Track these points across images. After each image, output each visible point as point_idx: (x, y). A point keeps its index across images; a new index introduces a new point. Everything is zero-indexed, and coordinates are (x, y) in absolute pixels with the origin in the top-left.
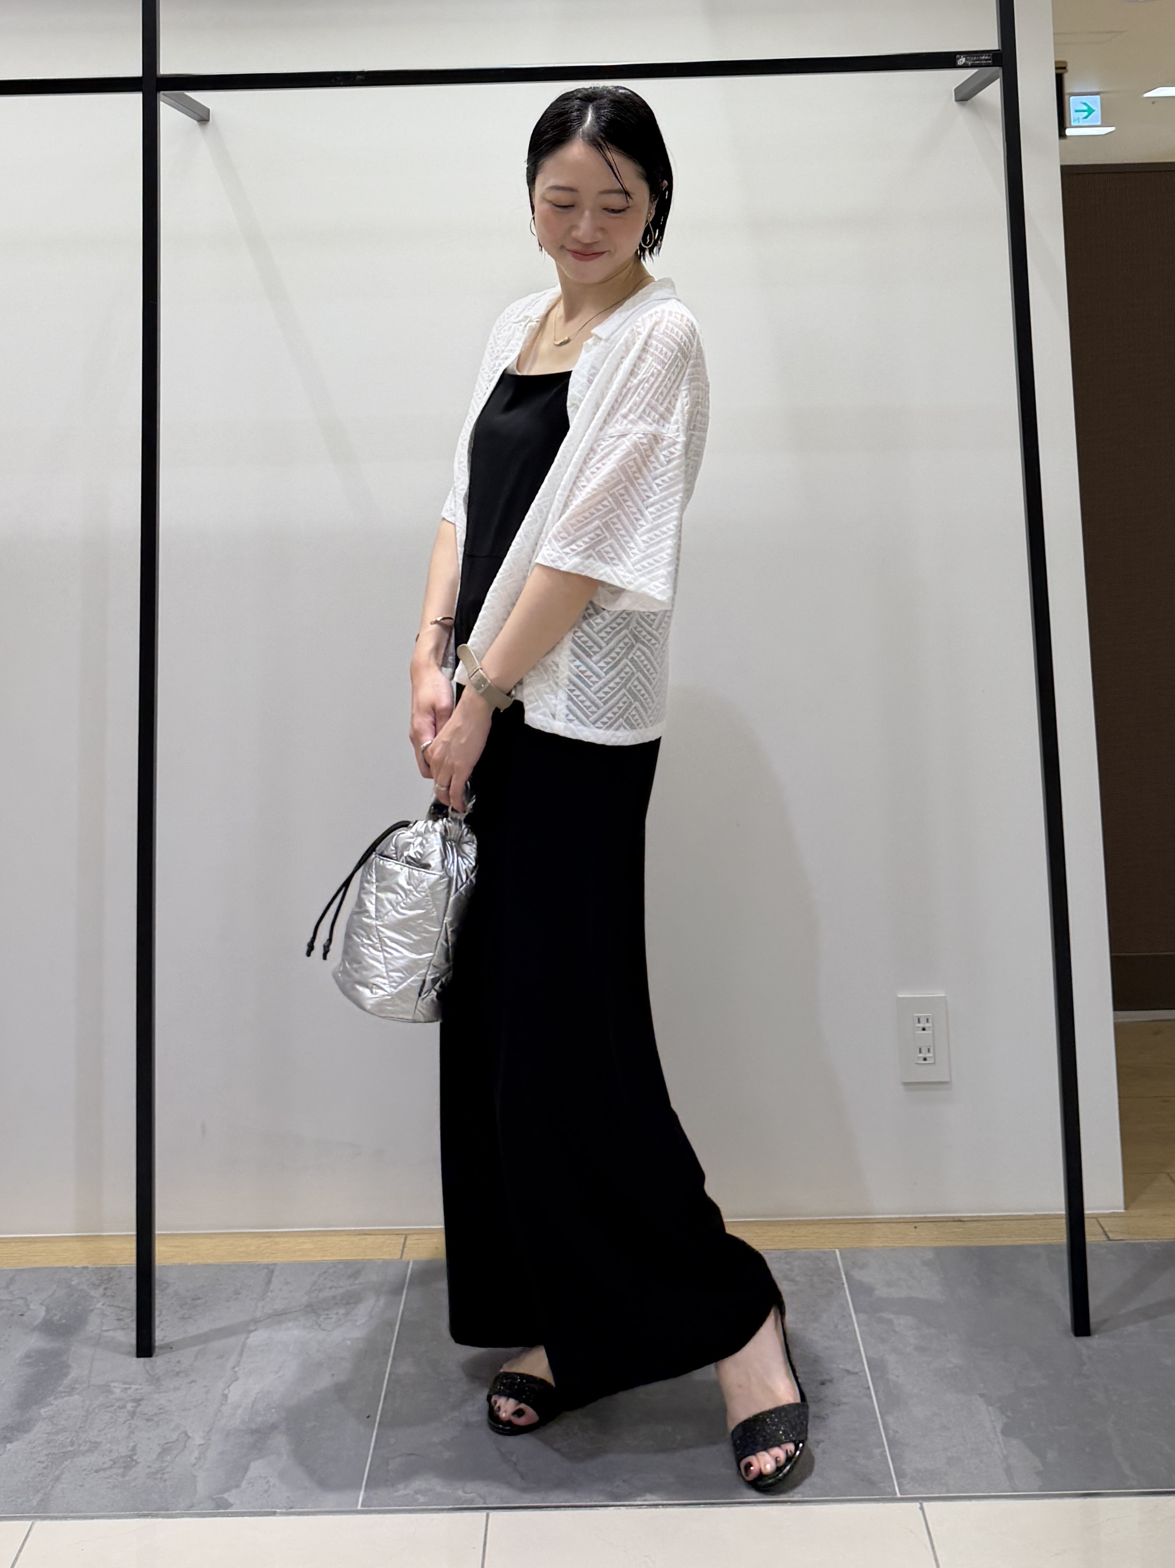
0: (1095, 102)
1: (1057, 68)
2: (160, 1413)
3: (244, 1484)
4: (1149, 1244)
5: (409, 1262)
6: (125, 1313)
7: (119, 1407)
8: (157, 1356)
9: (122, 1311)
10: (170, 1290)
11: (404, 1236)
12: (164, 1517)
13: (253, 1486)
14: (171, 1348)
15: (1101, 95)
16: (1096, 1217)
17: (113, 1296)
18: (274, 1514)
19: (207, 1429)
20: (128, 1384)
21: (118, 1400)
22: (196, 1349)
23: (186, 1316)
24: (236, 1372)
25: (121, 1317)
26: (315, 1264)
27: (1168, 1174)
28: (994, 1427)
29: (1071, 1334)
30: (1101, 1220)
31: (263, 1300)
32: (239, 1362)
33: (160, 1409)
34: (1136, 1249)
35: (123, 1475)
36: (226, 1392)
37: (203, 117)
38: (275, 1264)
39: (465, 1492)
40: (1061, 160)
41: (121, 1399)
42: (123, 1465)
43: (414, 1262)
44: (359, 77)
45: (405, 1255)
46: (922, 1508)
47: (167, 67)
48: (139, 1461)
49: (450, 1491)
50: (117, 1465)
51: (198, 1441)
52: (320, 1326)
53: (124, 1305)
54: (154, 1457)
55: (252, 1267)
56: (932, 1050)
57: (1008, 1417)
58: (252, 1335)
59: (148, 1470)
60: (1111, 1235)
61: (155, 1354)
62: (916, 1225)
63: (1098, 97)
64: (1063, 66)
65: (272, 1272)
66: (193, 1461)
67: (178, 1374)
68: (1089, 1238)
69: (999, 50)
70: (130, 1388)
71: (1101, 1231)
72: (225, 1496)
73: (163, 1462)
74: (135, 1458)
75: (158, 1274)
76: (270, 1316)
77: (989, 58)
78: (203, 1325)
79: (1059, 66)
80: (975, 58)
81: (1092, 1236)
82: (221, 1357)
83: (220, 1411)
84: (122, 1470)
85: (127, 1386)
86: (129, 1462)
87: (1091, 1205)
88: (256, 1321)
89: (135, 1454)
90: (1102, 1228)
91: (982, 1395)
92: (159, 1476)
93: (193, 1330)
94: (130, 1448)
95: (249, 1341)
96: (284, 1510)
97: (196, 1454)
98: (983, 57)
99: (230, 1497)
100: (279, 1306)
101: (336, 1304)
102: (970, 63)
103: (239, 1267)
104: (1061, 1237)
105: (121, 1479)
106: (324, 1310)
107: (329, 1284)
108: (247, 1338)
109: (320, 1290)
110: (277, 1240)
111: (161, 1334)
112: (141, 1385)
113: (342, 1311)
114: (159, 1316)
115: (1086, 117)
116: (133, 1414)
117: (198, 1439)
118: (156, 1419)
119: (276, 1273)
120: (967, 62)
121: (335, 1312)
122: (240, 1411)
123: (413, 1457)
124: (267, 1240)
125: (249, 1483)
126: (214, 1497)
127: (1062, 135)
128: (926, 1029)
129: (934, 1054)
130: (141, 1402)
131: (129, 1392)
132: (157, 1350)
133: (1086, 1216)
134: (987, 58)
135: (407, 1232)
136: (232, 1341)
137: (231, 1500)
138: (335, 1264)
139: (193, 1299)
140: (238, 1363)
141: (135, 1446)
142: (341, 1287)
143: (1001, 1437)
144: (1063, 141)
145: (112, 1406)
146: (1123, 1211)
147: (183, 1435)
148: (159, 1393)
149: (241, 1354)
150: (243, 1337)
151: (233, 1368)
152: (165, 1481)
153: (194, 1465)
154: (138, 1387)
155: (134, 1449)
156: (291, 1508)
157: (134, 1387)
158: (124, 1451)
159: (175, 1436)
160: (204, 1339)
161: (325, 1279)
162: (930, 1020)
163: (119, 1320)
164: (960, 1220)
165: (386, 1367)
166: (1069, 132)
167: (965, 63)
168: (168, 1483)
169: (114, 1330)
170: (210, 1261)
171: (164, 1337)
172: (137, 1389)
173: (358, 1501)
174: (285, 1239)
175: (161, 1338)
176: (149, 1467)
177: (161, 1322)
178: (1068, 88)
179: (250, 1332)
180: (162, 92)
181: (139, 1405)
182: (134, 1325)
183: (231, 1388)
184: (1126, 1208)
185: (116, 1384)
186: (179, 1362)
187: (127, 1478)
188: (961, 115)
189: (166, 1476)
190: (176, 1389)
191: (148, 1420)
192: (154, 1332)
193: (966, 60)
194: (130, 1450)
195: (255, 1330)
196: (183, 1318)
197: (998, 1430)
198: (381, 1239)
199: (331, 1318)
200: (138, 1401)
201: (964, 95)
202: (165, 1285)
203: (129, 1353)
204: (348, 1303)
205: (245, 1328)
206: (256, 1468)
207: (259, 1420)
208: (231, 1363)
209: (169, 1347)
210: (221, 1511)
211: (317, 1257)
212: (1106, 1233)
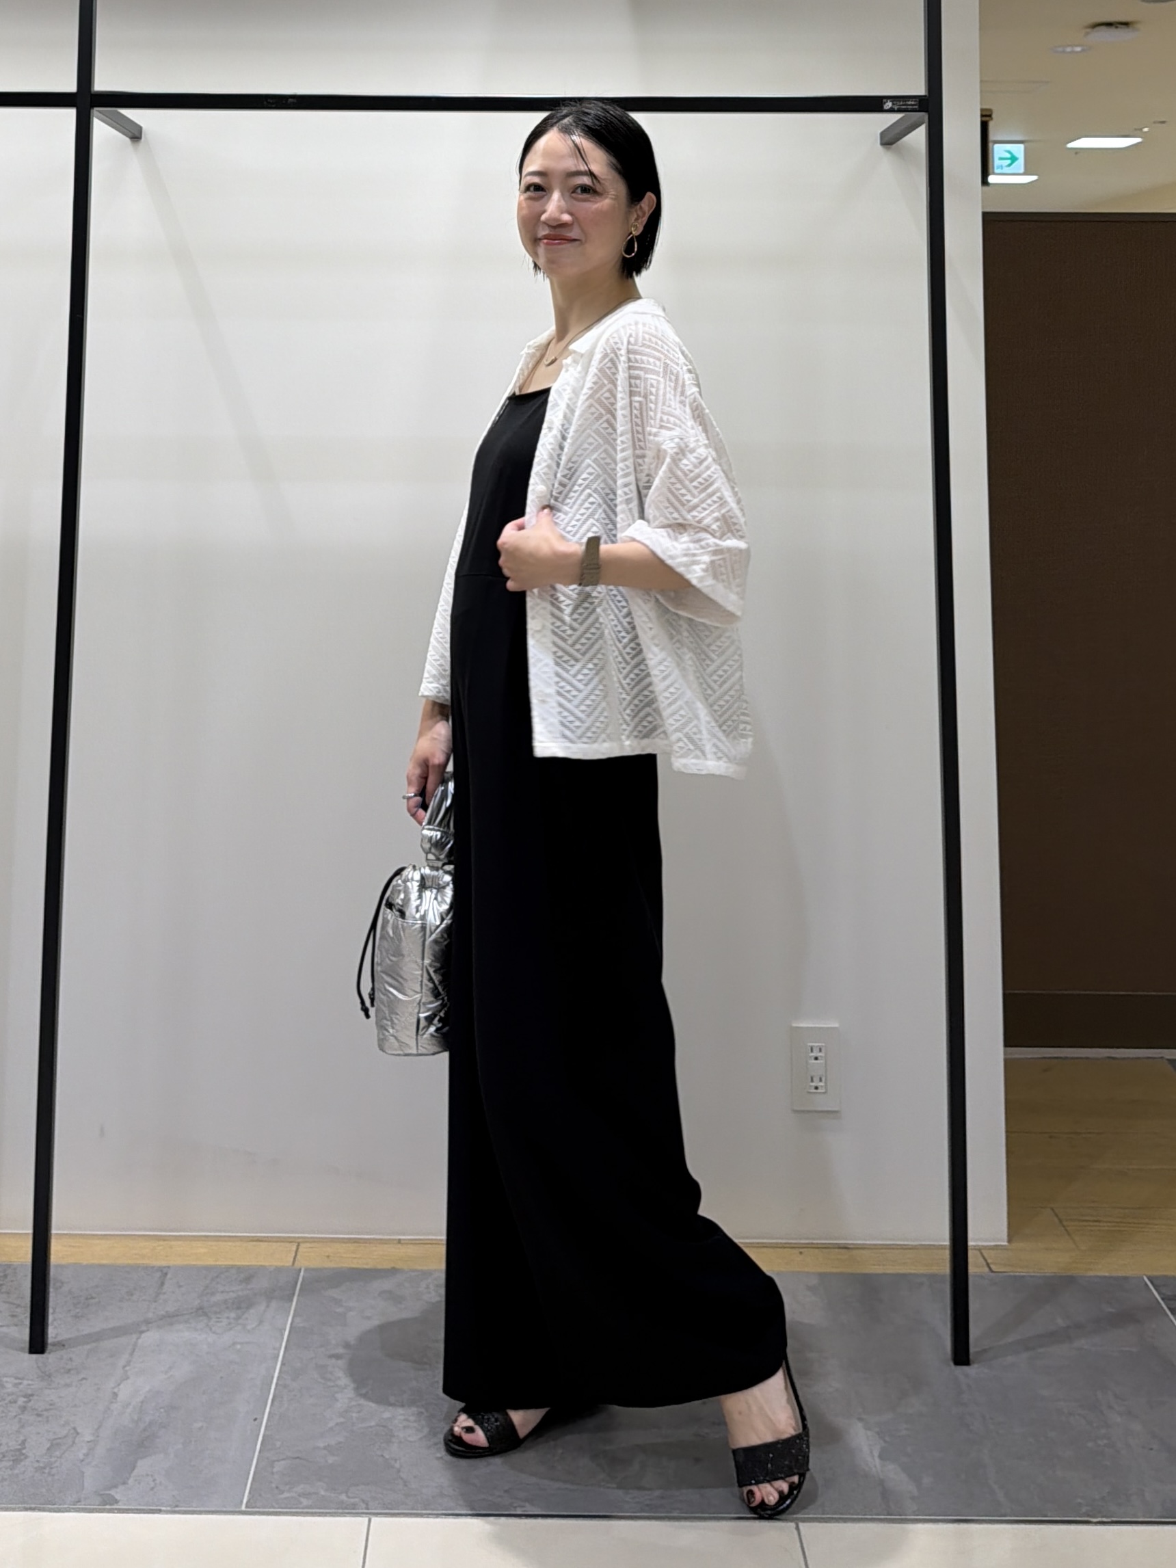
0: (1018, 150)
1: (982, 116)
2: (50, 1409)
3: (131, 1481)
4: (1031, 1277)
5: (300, 1270)
6: (19, 1310)
7: (10, 1402)
8: (49, 1353)
9: (17, 1308)
10: (65, 1289)
11: (296, 1244)
12: (50, 1510)
13: (139, 1483)
14: (64, 1345)
15: (1026, 144)
16: (979, 1249)
17: (8, 1293)
18: (159, 1511)
19: (96, 1427)
20: (19, 1379)
21: (9, 1395)
22: (88, 1347)
23: (80, 1315)
24: (126, 1371)
25: (15, 1314)
26: (208, 1268)
27: (1052, 1209)
28: (871, 1452)
29: (951, 1363)
30: (983, 1251)
31: (155, 1302)
32: (130, 1361)
33: (51, 1405)
34: (1018, 1282)
35: (12, 1468)
36: (116, 1390)
37: (135, 134)
38: (169, 1267)
39: (348, 1497)
40: (983, 207)
41: (13, 1394)
42: (12, 1458)
43: (306, 1270)
44: (290, 100)
45: (296, 1263)
46: (797, 1528)
47: (102, 83)
48: (28, 1455)
49: (333, 1495)
50: (6, 1459)
51: (88, 1438)
52: (211, 1329)
53: (17, 1302)
54: (44, 1452)
55: (145, 1268)
56: (823, 1079)
57: (885, 1441)
58: (143, 1335)
59: (36, 1465)
60: (992, 1266)
61: (48, 1351)
62: (801, 1250)
63: (1022, 146)
64: (988, 113)
65: (166, 1274)
66: (81, 1457)
67: (69, 1371)
68: (972, 1270)
69: (925, 96)
70: (20, 1384)
71: (985, 1263)
72: (112, 1492)
73: (51, 1457)
74: (24, 1451)
75: (53, 1272)
76: (162, 1318)
77: (915, 103)
78: (95, 1324)
79: (984, 113)
80: (901, 103)
81: (975, 1267)
82: (112, 1356)
83: (109, 1409)
84: (11, 1463)
85: (18, 1381)
86: (19, 1456)
87: (975, 1238)
88: (148, 1322)
89: (25, 1448)
90: (986, 1260)
91: (861, 1420)
92: (47, 1470)
93: (86, 1328)
94: (20, 1442)
95: (140, 1341)
96: (169, 1508)
97: (85, 1451)
98: (910, 103)
99: (117, 1494)
100: (171, 1308)
101: (227, 1308)
102: (896, 108)
103: (135, 1268)
104: (944, 1267)
105: (10, 1472)
106: (216, 1313)
107: (222, 1289)
108: (138, 1338)
109: (213, 1294)
110: (173, 1243)
111: (53, 1333)
112: (32, 1380)
113: (233, 1315)
114: (52, 1314)
115: (1010, 165)
116: (24, 1409)
117: (86, 1436)
118: (45, 1414)
119: (169, 1276)
120: (894, 107)
121: (226, 1315)
122: (129, 1410)
123: (298, 1460)
124: (161, 1243)
125: (136, 1480)
126: (101, 1493)
127: (985, 182)
128: (819, 1058)
129: (826, 1083)
130: (31, 1398)
131: (21, 1387)
132: (49, 1348)
133: (969, 1248)
134: (913, 103)
135: (299, 1240)
136: (123, 1340)
137: (118, 1497)
138: (228, 1268)
139: (87, 1299)
140: (128, 1363)
141: (25, 1440)
142: (233, 1292)
143: (877, 1461)
144: (986, 188)
145: (4, 1400)
146: (1006, 1243)
147: (72, 1431)
148: (50, 1389)
149: (132, 1354)
150: (134, 1336)
151: (124, 1367)
152: (53, 1475)
153: (82, 1461)
154: (30, 1382)
155: (24, 1442)
156: (177, 1506)
157: (25, 1382)
158: (14, 1445)
159: (64, 1432)
160: (97, 1337)
161: (218, 1283)
162: (823, 1050)
163: (13, 1316)
164: (846, 1247)
165: (274, 1372)
166: (992, 179)
167: (891, 108)
168: (56, 1477)
169: (8, 1326)
170: (104, 1262)
171: (57, 1334)
172: (29, 1385)
173: (242, 1502)
174: (180, 1243)
175: (54, 1336)
176: (38, 1461)
177: (55, 1320)
178: (992, 136)
179: (142, 1332)
180: (96, 109)
181: (30, 1401)
182: (28, 1322)
183: (122, 1386)
184: (1010, 1241)
185: (8, 1379)
186: (71, 1359)
187: (16, 1471)
188: (885, 160)
190: (67, 1385)
191: (38, 1415)
192: (47, 1328)
193: (893, 104)
194: (20, 1445)
195: (148, 1330)
196: (76, 1317)
197: (876, 1454)
198: (275, 1245)
199: (221, 1322)
200: (29, 1397)
201: (890, 140)
202: (58, 1284)
203: (22, 1350)
204: (239, 1308)
205: (136, 1329)
206: (143, 1466)
207: (147, 1419)
208: (122, 1362)
209: (61, 1345)
210: (108, 1507)
211: (210, 1262)
212: (988, 1265)
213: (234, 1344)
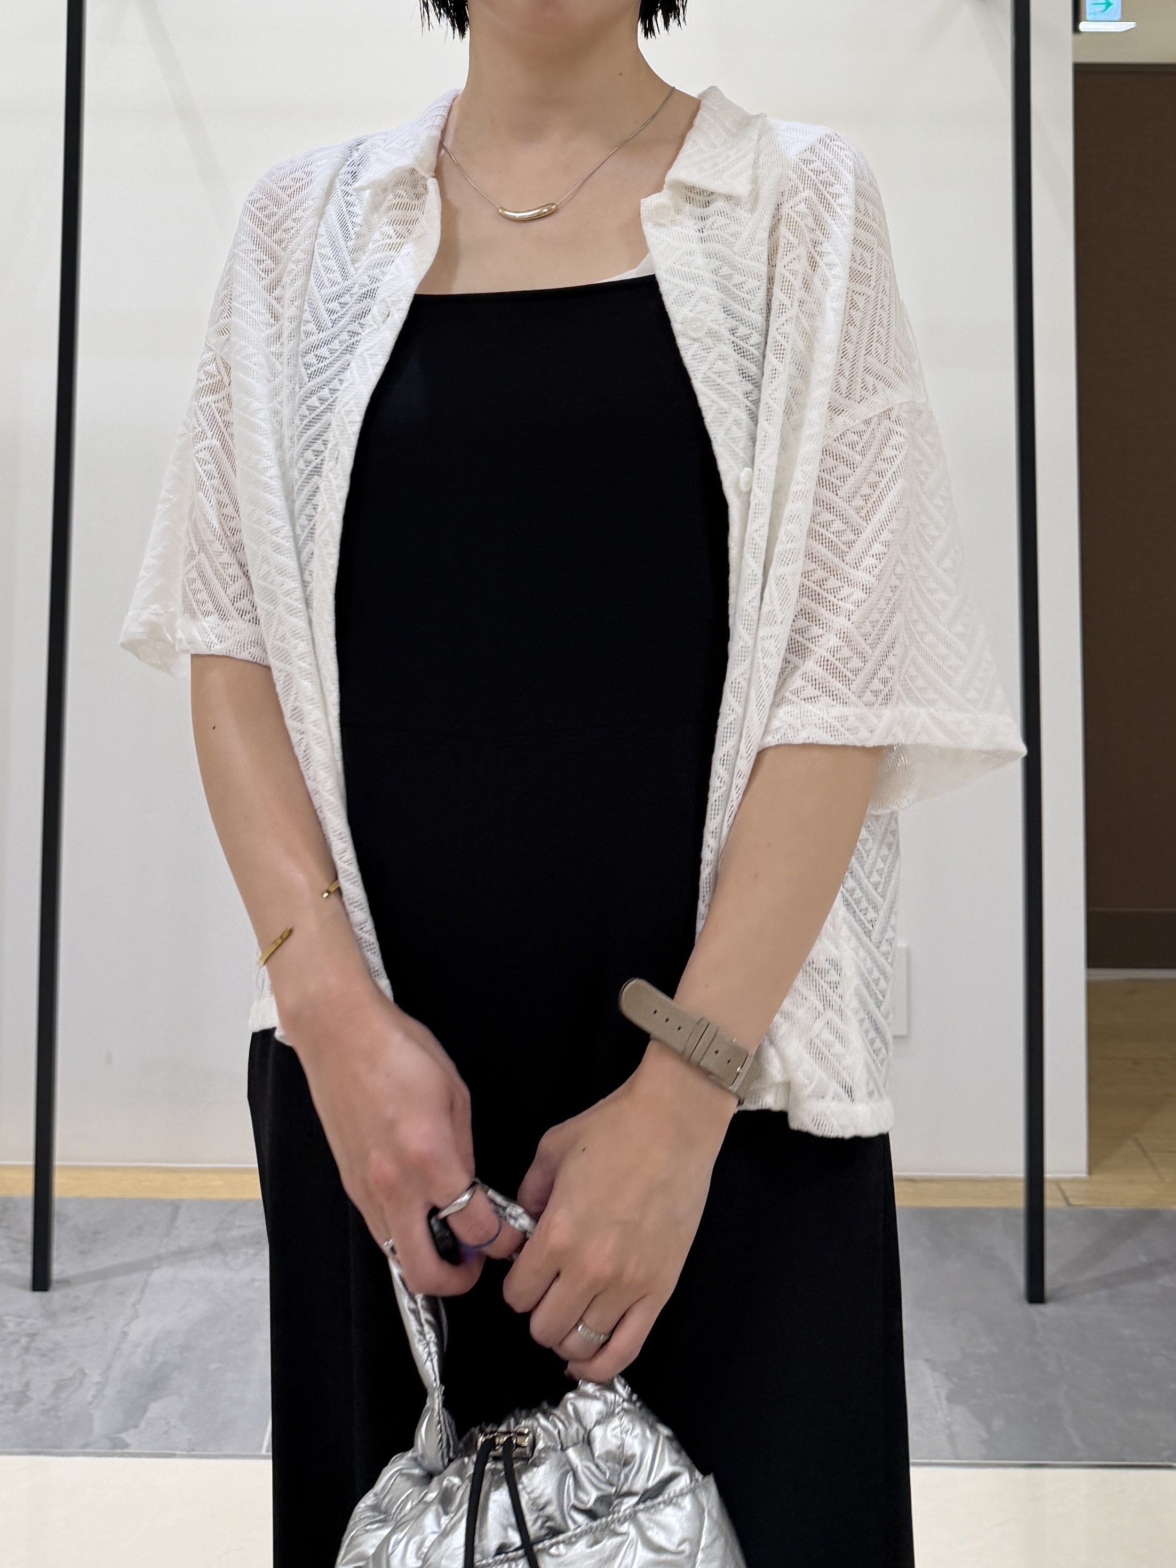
2: (56, 1349)
3: (143, 1425)
4: (1112, 1211)
6: (21, 1246)
7: (14, 1340)
8: (55, 1290)
10: (69, 1223)
12: (55, 1455)
13: (152, 1427)
14: (69, 1283)
16: (1057, 1182)
18: (173, 1456)
19: (105, 1367)
20: (22, 1318)
21: (11, 1334)
22: (96, 1284)
23: (86, 1250)
24: (137, 1309)
26: (225, 1202)
27: (1137, 1139)
28: (939, 1393)
29: (1024, 1301)
30: (1060, 1184)
31: (168, 1236)
32: (140, 1299)
33: (56, 1345)
34: (1098, 1217)
35: (15, 1411)
36: (125, 1330)
38: (182, 1200)
40: (1073, 57)
41: (13, 1334)
42: (15, 1401)
48: (32, 1397)
50: (9, 1400)
51: (97, 1379)
52: (227, 1265)
54: (49, 1393)
55: (158, 1203)
57: (953, 1383)
58: (155, 1272)
59: (41, 1407)
60: (1072, 1201)
61: (52, 1288)
65: (178, 1208)
66: (89, 1399)
67: (75, 1310)
68: (1049, 1203)
70: (24, 1322)
71: (1061, 1196)
72: (123, 1436)
73: (57, 1398)
74: (28, 1394)
75: (56, 1206)
76: (175, 1253)
78: (103, 1259)
81: (1051, 1201)
82: (121, 1294)
83: (119, 1349)
84: (14, 1406)
85: (21, 1320)
86: (22, 1398)
87: (1052, 1169)
89: (28, 1390)
90: (1062, 1193)
91: (927, 1360)
92: (53, 1413)
93: (91, 1265)
94: (23, 1384)
95: (151, 1278)
96: (184, 1453)
97: (92, 1392)
99: (128, 1437)
100: (184, 1244)
101: (245, 1244)
103: (144, 1202)
104: (1018, 1201)
105: (12, 1414)
106: (231, 1249)
107: (237, 1224)
108: (149, 1275)
109: (228, 1229)
110: (185, 1176)
111: (58, 1269)
112: (36, 1319)
113: (251, 1251)
114: (57, 1249)
115: (1103, 12)
116: (26, 1349)
117: (95, 1376)
118: (49, 1356)
119: (183, 1210)
121: (243, 1251)
122: (140, 1350)
124: (174, 1175)
125: (147, 1426)
126: (111, 1436)
127: (1076, 30)
130: (36, 1337)
131: (23, 1326)
132: (54, 1285)
136: (136, 1277)
137: (128, 1441)
138: (246, 1202)
139: (94, 1232)
140: (139, 1301)
141: (30, 1380)
142: (251, 1226)
143: (944, 1403)
144: (1078, 37)
145: (5, 1339)
146: (1085, 1176)
147: (81, 1370)
148: (56, 1328)
149: (142, 1292)
150: (146, 1274)
151: (134, 1305)
152: (60, 1418)
153: (90, 1403)
154: (33, 1321)
155: (27, 1385)
156: (192, 1450)
157: (29, 1321)
158: (16, 1386)
159: (72, 1372)
160: (104, 1274)
161: (234, 1218)
163: (14, 1252)
166: (1083, 26)
168: (62, 1421)
169: (8, 1262)
170: (113, 1193)
171: (62, 1269)
172: (31, 1324)
173: (263, 1447)
174: (194, 1175)
175: (58, 1272)
176: (43, 1404)
177: (58, 1256)
179: (153, 1269)
181: (34, 1340)
182: (31, 1256)
183: (132, 1325)
184: (1088, 1174)
185: (10, 1318)
186: (76, 1297)
187: (19, 1414)
189: (60, 1414)
190: (73, 1325)
191: (43, 1355)
192: (51, 1266)
194: (23, 1387)
195: (158, 1268)
196: (83, 1253)
197: (943, 1395)
199: (240, 1257)
200: (32, 1336)
202: (64, 1218)
203: (23, 1287)
204: (257, 1243)
205: (146, 1266)
206: (156, 1408)
207: (160, 1359)
208: (132, 1299)
209: (67, 1282)
210: (118, 1451)
211: (226, 1195)
212: (1066, 1199)
213: (253, 1280)
